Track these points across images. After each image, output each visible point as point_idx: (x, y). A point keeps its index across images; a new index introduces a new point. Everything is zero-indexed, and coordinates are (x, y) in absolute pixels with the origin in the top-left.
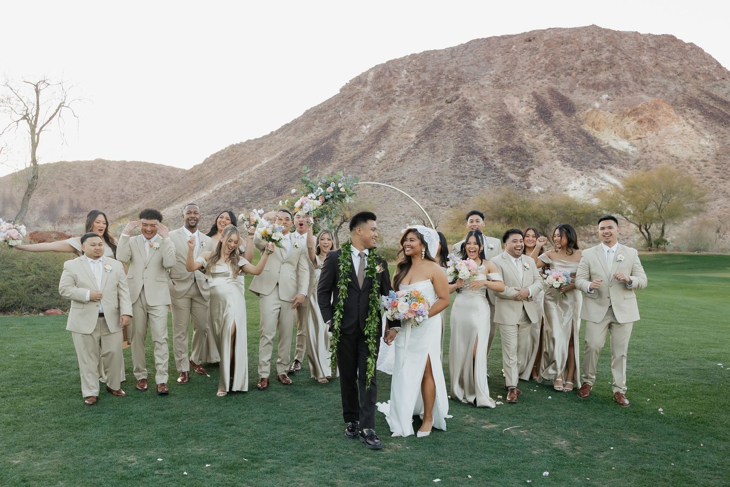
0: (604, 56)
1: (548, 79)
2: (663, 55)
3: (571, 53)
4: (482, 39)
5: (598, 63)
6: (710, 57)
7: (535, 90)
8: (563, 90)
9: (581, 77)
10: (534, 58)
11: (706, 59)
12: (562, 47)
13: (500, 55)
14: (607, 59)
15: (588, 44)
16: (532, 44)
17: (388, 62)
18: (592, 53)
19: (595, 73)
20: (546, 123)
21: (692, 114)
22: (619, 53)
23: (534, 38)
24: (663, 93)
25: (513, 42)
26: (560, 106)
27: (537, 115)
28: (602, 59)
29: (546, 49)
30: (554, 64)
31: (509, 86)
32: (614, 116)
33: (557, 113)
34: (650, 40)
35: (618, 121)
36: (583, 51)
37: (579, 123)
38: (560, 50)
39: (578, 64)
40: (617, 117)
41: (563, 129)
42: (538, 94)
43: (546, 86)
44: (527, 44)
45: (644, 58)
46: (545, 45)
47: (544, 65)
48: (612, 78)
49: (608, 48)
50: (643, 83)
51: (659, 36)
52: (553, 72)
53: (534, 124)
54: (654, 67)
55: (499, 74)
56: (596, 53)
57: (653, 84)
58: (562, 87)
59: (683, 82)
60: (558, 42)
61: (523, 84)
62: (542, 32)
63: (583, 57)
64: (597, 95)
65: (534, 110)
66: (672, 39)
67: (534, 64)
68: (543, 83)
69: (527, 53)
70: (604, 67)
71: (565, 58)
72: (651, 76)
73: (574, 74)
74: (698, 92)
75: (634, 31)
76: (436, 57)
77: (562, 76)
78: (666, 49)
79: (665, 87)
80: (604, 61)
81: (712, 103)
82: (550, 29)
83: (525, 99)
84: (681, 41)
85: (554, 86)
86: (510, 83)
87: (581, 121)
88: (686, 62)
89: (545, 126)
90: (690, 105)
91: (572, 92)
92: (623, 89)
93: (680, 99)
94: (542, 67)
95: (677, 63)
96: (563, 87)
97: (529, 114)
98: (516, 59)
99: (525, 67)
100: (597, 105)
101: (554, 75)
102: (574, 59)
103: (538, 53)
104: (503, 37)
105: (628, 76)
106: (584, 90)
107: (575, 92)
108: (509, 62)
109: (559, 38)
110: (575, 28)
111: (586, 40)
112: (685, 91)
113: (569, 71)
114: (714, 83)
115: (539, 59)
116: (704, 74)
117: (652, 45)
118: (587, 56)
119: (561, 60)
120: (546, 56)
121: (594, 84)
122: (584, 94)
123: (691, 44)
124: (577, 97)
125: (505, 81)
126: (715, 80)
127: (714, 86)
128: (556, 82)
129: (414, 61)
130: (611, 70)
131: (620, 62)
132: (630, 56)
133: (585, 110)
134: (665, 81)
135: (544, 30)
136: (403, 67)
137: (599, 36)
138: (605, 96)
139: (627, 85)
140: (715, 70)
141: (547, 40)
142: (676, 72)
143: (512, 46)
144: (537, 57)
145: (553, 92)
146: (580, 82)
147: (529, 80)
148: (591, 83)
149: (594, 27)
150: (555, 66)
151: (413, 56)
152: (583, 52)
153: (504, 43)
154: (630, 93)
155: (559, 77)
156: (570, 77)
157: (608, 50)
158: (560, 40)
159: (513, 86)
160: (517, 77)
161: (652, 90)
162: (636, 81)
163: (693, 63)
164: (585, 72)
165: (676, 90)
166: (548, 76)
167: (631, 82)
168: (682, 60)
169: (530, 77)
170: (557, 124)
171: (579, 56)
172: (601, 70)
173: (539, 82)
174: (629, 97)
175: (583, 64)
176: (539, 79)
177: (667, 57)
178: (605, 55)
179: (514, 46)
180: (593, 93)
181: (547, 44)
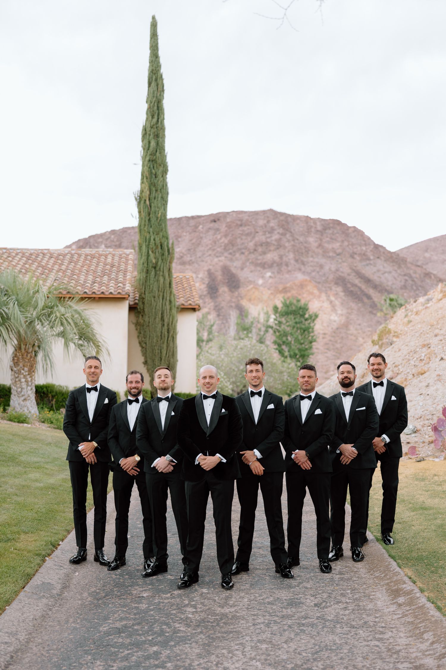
0: (273, 238)
1: (226, 257)
2: (327, 237)
3: (248, 235)
4: (175, 218)
5: (268, 244)
6: (369, 238)
7: (211, 267)
8: (235, 267)
9: (252, 256)
10: (216, 238)
11: (364, 241)
12: (241, 228)
13: (188, 234)
14: (276, 240)
15: (262, 226)
16: (216, 225)
17: (90, 237)
18: (265, 235)
19: (264, 253)
20: (211, 298)
21: (336, 291)
22: (288, 236)
23: (219, 220)
24: (318, 272)
25: (200, 223)
26: (228, 282)
27: (206, 291)
28: (272, 241)
29: (226, 231)
30: (232, 243)
31: (190, 263)
32: (269, 292)
33: (223, 289)
34: (318, 224)
35: (272, 297)
36: (257, 232)
37: (240, 298)
38: (238, 231)
39: (251, 245)
40: (272, 293)
41: (223, 304)
42: (213, 271)
43: (221, 264)
44: (212, 225)
45: (311, 240)
46: (226, 226)
47: (223, 245)
48: (276, 258)
49: (278, 231)
50: (303, 263)
51: (327, 220)
52: (231, 251)
53: (202, 299)
54: (317, 248)
55: (183, 251)
56: (268, 235)
57: (312, 264)
58: (235, 264)
59: (340, 261)
60: (237, 225)
61: (203, 261)
62: (226, 215)
63: (257, 239)
64: (262, 273)
65: (205, 286)
66: (337, 223)
67: (215, 243)
68: (219, 261)
69: (211, 233)
70: (272, 248)
71: (242, 239)
72: (312, 256)
73: (246, 253)
74: (349, 271)
75: (306, 215)
76: (132, 234)
77: (237, 255)
78: (330, 232)
79: (321, 267)
80: (274, 242)
81: (357, 281)
82: (233, 211)
83: (201, 275)
84: (345, 225)
85: (228, 263)
86: (191, 260)
87: (241, 297)
88: (346, 243)
89: (210, 301)
90: (337, 284)
91: (242, 269)
92: (284, 268)
93: (331, 277)
94: (221, 246)
95: (338, 244)
96: (235, 266)
97: (200, 289)
98: (201, 238)
99: (207, 245)
100: (260, 282)
101: (230, 254)
102: (249, 239)
103: (219, 233)
104: (193, 218)
105: (291, 256)
106: (253, 268)
107: (245, 269)
108: (194, 241)
109: (239, 220)
110: (255, 212)
111: (261, 222)
112: (337, 270)
113: (243, 251)
114: (368, 262)
115: (220, 239)
116: (360, 254)
117: (319, 228)
118: (261, 237)
119: (239, 240)
120: (226, 236)
121: (261, 263)
122: (251, 272)
123: (354, 227)
124: (244, 275)
125: (187, 258)
126: (369, 259)
127: (367, 265)
128: (231, 260)
129: (113, 236)
130: (278, 251)
131: (287, 244)
132: (298, 237)
133: (247, 287)
134: (323, 261)
135: (228, 213)
136: (102, 242)
137: (274, 219)
138: (269, 274)
139: (287, 265)
140: (371, 251)
141: (228, 222)
142: (335, 252)
143: (199, 226)
144: (219, 237)
145: (226, 270)
146: (250, 261)
147: (208, 258)
148: (259, 262)
149: (271, 210)
150: (233, 245)
151: (113, 232)
152: (257, 234)
153: (192, 223)
154: (289, 272)
155: (234, 255)
156: (243, 257)
157: (278, 233)
158: (239, 223)
159: (193, 263)
160: (199, 254)
161: (309, 269)
162: (297, 261)
163: (353, 245)
164: (255, 252)
165: (330, 270)
166: (226, 254)
167: (292, 262)
168: (343, 241)
169: (210, 255)
170: (220, 299)
171: (254, 237)
172: (270, 251)
173: (216, 260)
174: (287, 276)
175: (256, 245)
176: (217, 257)
177: (331, 238)
178: (276, 237)
179: (201, 226)
180: (260, 271)
181: (229, 226)
